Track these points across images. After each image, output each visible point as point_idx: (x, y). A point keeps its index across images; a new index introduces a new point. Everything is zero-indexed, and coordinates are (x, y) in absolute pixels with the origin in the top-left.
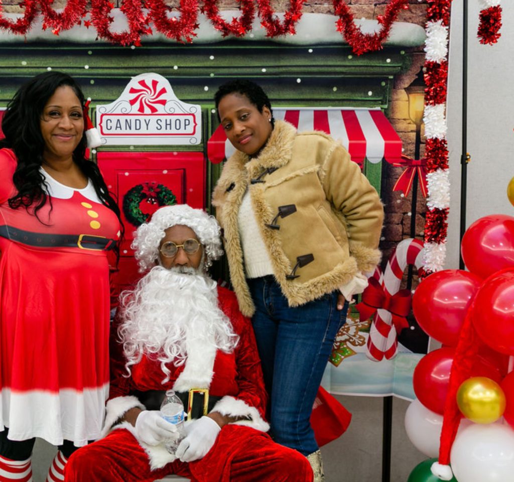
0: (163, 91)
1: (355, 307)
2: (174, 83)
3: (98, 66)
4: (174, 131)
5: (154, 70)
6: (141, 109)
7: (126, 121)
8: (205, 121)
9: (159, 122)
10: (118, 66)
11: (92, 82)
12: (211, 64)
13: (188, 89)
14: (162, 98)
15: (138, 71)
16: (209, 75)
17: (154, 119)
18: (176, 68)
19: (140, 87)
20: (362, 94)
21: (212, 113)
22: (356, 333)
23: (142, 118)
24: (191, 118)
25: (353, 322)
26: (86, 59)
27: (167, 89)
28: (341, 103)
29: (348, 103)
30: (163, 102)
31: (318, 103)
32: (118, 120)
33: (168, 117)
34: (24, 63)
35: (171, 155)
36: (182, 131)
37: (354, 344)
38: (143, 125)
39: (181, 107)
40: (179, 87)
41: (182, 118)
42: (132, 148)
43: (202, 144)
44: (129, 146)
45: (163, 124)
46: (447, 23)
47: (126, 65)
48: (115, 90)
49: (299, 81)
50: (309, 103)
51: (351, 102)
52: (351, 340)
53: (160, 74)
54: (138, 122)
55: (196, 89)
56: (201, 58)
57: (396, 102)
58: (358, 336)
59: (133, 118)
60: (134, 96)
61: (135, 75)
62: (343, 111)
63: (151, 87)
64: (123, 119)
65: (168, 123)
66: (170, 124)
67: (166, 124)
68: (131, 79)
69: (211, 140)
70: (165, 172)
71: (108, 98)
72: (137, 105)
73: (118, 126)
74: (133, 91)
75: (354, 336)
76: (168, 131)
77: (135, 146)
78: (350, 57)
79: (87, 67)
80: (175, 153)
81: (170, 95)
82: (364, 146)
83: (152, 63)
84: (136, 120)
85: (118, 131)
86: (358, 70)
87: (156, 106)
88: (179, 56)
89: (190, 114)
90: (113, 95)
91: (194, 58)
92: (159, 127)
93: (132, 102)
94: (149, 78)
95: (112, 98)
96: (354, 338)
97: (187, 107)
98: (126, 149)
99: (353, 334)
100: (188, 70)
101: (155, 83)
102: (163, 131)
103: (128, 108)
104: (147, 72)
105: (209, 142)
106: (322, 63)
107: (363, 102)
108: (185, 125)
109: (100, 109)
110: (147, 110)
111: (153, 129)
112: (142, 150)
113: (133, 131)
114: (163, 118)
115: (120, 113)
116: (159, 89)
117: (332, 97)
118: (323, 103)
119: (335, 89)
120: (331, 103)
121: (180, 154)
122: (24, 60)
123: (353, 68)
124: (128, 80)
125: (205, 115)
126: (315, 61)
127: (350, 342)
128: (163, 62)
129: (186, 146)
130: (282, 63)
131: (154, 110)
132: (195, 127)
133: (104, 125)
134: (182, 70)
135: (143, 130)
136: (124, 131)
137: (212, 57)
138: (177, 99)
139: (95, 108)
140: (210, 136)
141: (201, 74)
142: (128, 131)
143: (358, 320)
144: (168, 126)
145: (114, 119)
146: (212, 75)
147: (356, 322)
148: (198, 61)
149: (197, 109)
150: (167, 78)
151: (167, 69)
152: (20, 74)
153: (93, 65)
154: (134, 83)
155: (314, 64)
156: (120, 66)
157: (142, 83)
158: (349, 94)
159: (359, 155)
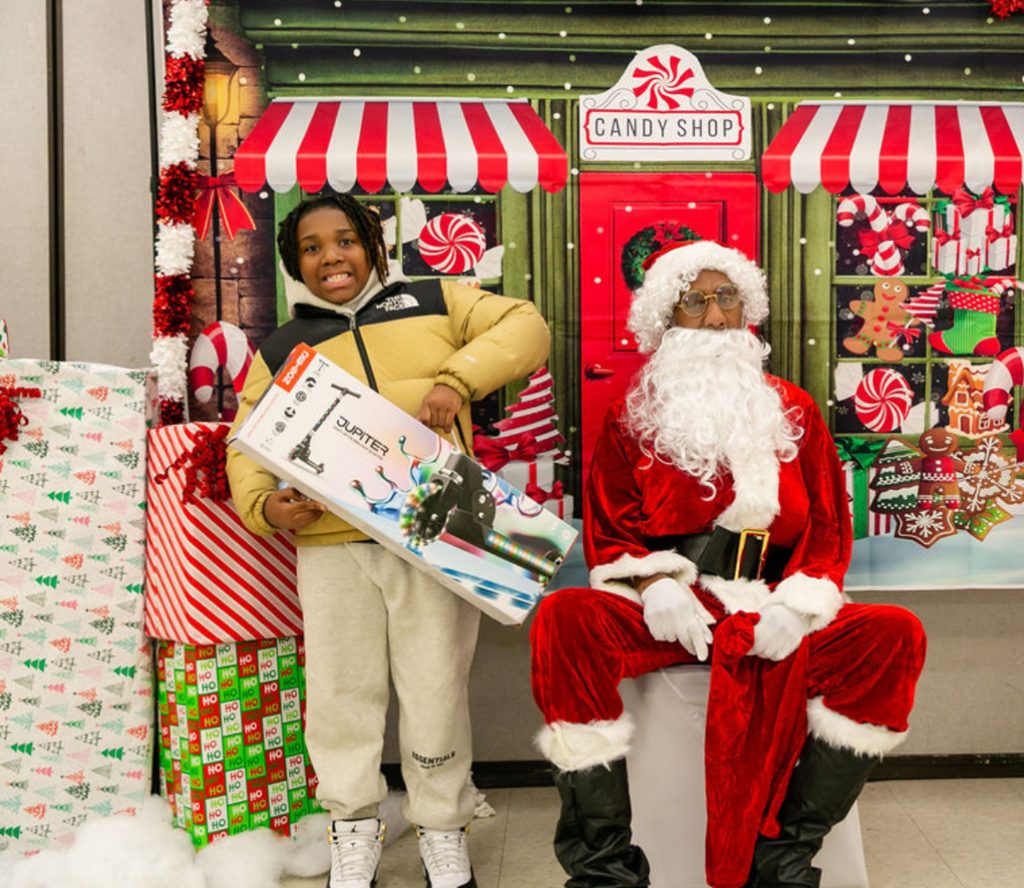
0: (689, 74)
1: (1010, 437)
2: (705, 61)
3: (582, 32)
4: (706, 138)
5: (673, 39)
6: (653, 103)
7: (629, 121)
8: (757, 122)
9: (682, 123)
10: (614, 33)
11: (572, 58)
12: (766, 32)
13: (729, 71)
14: (686, 84)
15: (648, 41)
16: (762, 48)
17: (673, 118)
18: (709, 36)
19: (650, 68)
20: (1013, 81)
21: (768, 110)
22: (1011, 481)
23: (654, 117)
24: (734, 118)
25: (1006, 463)
26: (562, 20)
27: (694, 70)
28: (978, 94)
29: (989, 94)
30: (689, 92)
31: (941, 93)
32: (616, 120)
33: (697, 117)
34: (460, 26)
35: (701, 176)
36: (720, 138)
37: (1007, 500)
38: (656, 128)
39: (717, 101)
40: (714, 67)
41: (720, 118)
42: (637, 166)
43: (753, 161)
44: (632, 164)
45: (689, 127)
47: (628, 32)
48: (609, 72)
49: (908, 58)
50: (926, 93)
51: (995, 94)
52: (1004, 495)
53: (684, 47)
54: (647, 123)
55: (741, 71)
56: (750, 21)
58: (1014, 488)
59: (640, 117)
60: (642, 81)
61: (642, 48)
62: (982, 108)
63: (668, 67)
64: (622, 118)
65: (697, 125)
66: (700, 128)
67: (694, 128)
68: (635, 54)
69: (769, 152)
70: (692, 205)
71: (599, 83)
72: (646, 96)
73: (615, 129)
74: (638, 73)
75: (1009, 487)
76: (697, 139)
77: (642, 164)
78: (990, 21)
79: (563, 34)
80: (709, 175)
81: (700, 80)
82: (1018, 167)
83: (670, 29)
84: (644, 120)
85: (615, 138)
86: (1003, 41)
87: (676, 98)
88: (713, 17)
89: (732, 112)
90: (606, 80)
91: (738, 20)
92: (682, 132)
93: (638, 92)
94: (665, 52)
95: (605, 84)
96: (1008, 490)
97: (729, 100)
98: (628, 168)
99: (1006, 484)
100: (728, 41)
101: (674, 61)
102: (689, 138)
103: (631, 101)
104: (662, 43)
105: (764, 157)
106: (945, 30)
107: (1014, 94)
108: (725, 129)
109: (586, 101)
110: (662, 105)
111: (672, 134)
112: (655, 168)
113: (640, 138)
114: (689, 117)
115: (619, 108)
116: (681, 70)
117: (964, 85)
118: (948, 94)
119: (968, 71)
120: (962, 94)
121: (717, 176)
122: (459, 21)
123: (995, 38)
124: (632, 56)
125: (757, 112)
126: (933, 27)
127: (1003, 498)
128: (688, 27)
129: (726, 164)
130: (880, 31)
131: (673, 104)
132: (740, 132)
133: (591, 127)
134: (718, 40)
135: (656, 137)
136: (624, 138)
137: (767, 20)
138: (711, 87)
139: (578, 100)
140: (766, 148)
141: (748, 48)
142: (631, 139)
143: (1014, 459)
145: (609, 117)
146: (768, 49)
147: (1011, 463)
148: (745, 26)
149: (744, 103)
150: (694, 54)
151: (695, 39)
152: (454, 44)
153: (574, 30)
154: (641, 60)
155: (932, 31)
156: (618, 33)
157: (654, 61)
158: (991, 79)
159: (1011, 180)
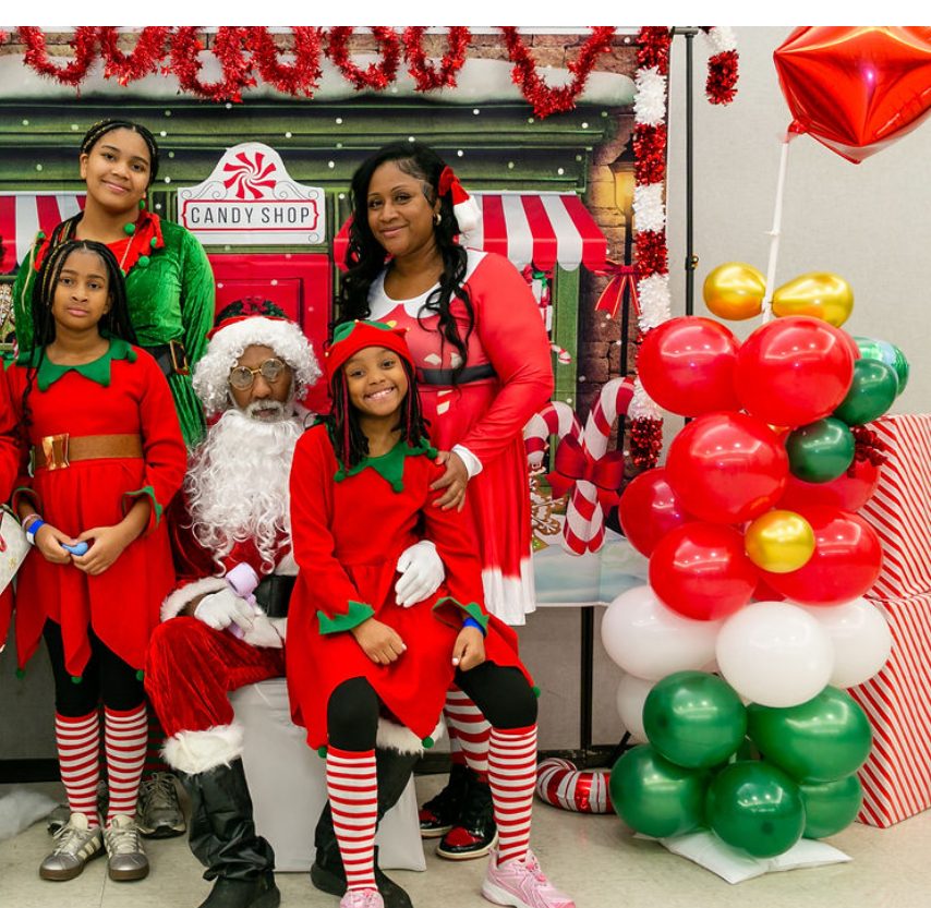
0: (271, 168)
1: (546, 478)
2: (285, 156)
3: (179, 132)
4: (286, 224)
5: (258, 138)
6: (241, 194)
7: (220, 210)
8: (330, 210)
9: (266, 211)
10: (207, 133)
11: (171, 155)
12: (339, 131)
13: (306, 165)
14: (269, 177)
15: (236, 140)
16: (335, 146)
17: (258, 207)
18: (288, 135)
19: (238, 163)
20: (550, 173)
21: (339, 200)
22: (547, 516)
23: (241, 206)
24: (310, 206)
25: (543, 500)
26: (161, 122)
27: (276, 165)
28: (520, 185)
29: (531, 185)
30: (271, 184)
31: (488, 185)
32: (209, 209)
33: (279, 206)
34: (75, 128)
35: (282, 258)
36: (298, 224)
37: (544, 532)
38: (244, 216)
39: (297, 192)
40: (294, 162)
41: (298, 206)
42: (227, 249)
43: (326, 244)
44: (223, 246)
45: (271, 214)
46: (664, 71)
47: (218, 132)
48: (203, 166)
49: (460, 153)
50: (475, 184)
51: (535, 184)
52: (541, 527)
53: (268, 145)
54: (236, 211)
55: (316, 165)
56: (324, 121)
57: (598, 184)
58: (550, 521)
59: (230, 206)
60: (231, 174)
61: (231, 146)
62: (522, 197)
63: (254, 162)
64: (215, 207)
65: (279, 213)
66: (281, 215)
67: (276, 215)
68: (225, 151)
69: (339, 237)
70: (274, 283)
71: (194, 177)
72: (235, 188)
73: (209, 217)
74: (228, 168)
75: (545, 521)
76: (279, 225)
77: (232, 246)
78: (531, 121)
79: (163, 134)
80: (288, 256)
81: (281, 174)
82: (553, 248)
83: (256, 129)
84: (233, 209)
85: (209, 225)
86: (542, 138)
87: (261, 189)
88: (292, 118)
89: (309, 201)
90: (200, 173)
91: (313, 121)
92: (266, 219)
93: (228, 184)
94: (251, 149)
95: (200, 177)
96: (545, 524)
97: (306, 191)
98: (220, 251)
99: (543, 518)
100: (304, 139)
101: (259, 157)
102: (272, 224)
103: (223, 192)
104: (249, 141)
105: (335, 240)
106: (493, 130)
107: (551, 184)
108: (303, 216)
109: (183, 193)
110: (249, 195)
111: (257, 221)
112: (243, 250)
113: (230, 225)
114: (271, 206)
115: (211, 198)
116: (265, 165)
117: (508, 177)
118: (494, 185)
119: (511, 165)
120: (508, 185)
121: (295, 258)
122: (74, 123)
123: (536, 136)
124: (222, 153)
125: (329, 201)
126: (482, 126)
127: (540, 530)
128: (272, 127)
129: (304, 246)
130: (437, 130)
131: (258, 195)
132: (316, 218)
133: (188, 215)
134: (297, 138)
135: (244, 223)
136: (216, 225)
137: (339, 121)
138: (290, 180)
139: (176, 192)
140: (337, 232)
141: (324, 145)
142: (223, 225)
143: (550, 497)
144: (279, 218)
145: (203, 207)
146: (339, 146)
147: (547, 501)
148: (319, 126)
149: (319, 193)
150: (276, 150)
151: (276, 138)
152: (68, 143)
153: (172, 131)
154: (230, 157)
155: (481, 130)
156: (210, 132)
157: (242, 157)
158: (531, 172)
159: (548, 259)
